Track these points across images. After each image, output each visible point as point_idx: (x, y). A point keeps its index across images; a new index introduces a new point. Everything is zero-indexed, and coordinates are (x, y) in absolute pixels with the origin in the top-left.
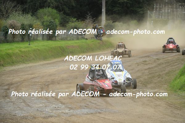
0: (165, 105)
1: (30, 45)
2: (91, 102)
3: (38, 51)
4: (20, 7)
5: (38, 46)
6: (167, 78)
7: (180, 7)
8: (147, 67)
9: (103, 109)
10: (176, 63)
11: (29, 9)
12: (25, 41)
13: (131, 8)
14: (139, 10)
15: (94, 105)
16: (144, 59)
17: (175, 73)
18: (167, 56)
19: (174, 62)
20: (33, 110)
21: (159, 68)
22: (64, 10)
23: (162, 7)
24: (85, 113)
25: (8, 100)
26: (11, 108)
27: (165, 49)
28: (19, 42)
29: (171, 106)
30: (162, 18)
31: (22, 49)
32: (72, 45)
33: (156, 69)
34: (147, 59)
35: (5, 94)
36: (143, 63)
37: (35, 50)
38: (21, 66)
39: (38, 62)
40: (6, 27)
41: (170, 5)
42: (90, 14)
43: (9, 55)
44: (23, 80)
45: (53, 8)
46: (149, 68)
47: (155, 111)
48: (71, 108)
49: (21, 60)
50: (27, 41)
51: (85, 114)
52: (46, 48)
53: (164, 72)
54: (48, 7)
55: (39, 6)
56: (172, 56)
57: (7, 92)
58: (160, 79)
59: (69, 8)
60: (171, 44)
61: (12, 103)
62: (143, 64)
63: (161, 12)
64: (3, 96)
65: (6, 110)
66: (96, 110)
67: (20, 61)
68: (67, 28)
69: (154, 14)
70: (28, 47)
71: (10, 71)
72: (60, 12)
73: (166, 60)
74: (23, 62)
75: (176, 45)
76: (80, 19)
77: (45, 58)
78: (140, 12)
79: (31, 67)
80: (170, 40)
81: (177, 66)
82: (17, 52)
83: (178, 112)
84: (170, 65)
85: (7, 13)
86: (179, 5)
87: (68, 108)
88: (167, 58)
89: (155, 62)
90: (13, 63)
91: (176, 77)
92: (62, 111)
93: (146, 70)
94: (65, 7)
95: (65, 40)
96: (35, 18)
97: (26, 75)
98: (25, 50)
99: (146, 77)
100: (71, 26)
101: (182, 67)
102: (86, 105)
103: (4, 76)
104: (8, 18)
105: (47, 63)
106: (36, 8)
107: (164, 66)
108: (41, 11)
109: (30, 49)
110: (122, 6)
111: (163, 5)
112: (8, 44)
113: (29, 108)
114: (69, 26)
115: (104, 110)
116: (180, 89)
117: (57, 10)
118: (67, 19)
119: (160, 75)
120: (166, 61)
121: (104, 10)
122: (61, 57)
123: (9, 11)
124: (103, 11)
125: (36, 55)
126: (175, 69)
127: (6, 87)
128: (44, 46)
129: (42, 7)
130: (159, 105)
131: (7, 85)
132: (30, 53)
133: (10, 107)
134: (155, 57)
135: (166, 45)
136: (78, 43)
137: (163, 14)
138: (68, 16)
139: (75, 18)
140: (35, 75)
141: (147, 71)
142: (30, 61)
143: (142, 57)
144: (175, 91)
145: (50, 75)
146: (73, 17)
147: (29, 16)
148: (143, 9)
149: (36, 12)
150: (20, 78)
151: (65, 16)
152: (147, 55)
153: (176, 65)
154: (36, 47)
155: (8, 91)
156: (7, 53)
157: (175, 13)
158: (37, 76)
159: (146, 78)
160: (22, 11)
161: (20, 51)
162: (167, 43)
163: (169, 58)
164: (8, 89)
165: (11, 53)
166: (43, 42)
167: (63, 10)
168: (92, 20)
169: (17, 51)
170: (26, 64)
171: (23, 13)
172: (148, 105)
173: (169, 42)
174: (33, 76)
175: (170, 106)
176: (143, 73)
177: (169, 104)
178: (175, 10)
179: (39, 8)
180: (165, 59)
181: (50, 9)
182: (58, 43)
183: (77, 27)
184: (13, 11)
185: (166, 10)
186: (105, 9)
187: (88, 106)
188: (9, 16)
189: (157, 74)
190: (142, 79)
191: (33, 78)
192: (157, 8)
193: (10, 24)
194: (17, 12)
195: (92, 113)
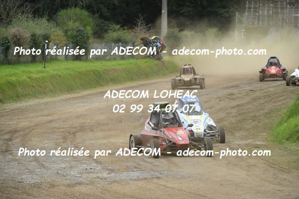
0: (263, 165)
1: (45, 67)
2: (144, 161)
3: (58, 77)
4: (28, 7)
5: (58, 70)
6: (266, 121)
7: (288, 6)
8: (235, 103)
9: (163, 172)
10: (282, 96)
11: (44, 10)
12: (36, 62)
13: (209, 9)
14: (222, 11)
15: (148, 165)
16: (230, 91)
17: (279, 113)
18: (266, 86)
19: (278, 95)
20: (50, 172)
21: (253, 105)
22: (101, 12)
23: (259, 6)
24: (135, 178)
25: (10, 157)
26: (14, 170)
27: (264, 76)
28: (27, 63)
29: (274, 166)
30: (258, 24)
31: (32, 74)
32: (113, 67)
33: (248, 106)
34: (235, 91)
35: (4, 148)
36: (228, 96)
37: (53, 76)
38: (32, 102)
39: (59, 96)
40: (7, 39)
41: (272, 3)
42: (142, 18)
43: (11, 85)
44: (33, 124)
45: (82, 8)
46: (238, 105)
47: (247, 175)
48: (112, 171)
49: (31, 93)
50: (41, 62)
51: (135, 180)
52: (72, 72)
53: (262, 112)
54: (75, 7)
55: (59, 5)
56: (276, 86)
57: (8, 144)
58: (256, 123)
59: (108, 8)
60: (273, 67)
61: (17, 163)
62: (228, 98)
63: (257, 14)
64: (2, 151)
65: (6, 173)
66: (152, 173)
67: (29, 95)
68: (106, 40)
69: (245, 18)
70: (42, 72)
71: (13, 110)
72: (94, 15)
73: (265, 92)
74: (34, 95)
75: (282, 68)
76: (125, 26)
77: (70, 89)
78: (223, 14)
79: (46, 104)
80: (272, 60)
81: (284, 101)
82: (25, 80)
83: (285, 176)
84: (272, 100)
85: (8, 17)
86: (286, 3)
87: (107, 170)
88: (267, 88)
89: (247, 95)
90: (18, 97)
91: (282, 120)
92: (98, 175)
93: (233, 108)
94: (101, 6)
95: (101, 60)
96: (54, 24)
97: (38, 116)
98: (38, 76)
99: (233, 120)
100: (111, 37)
101: (291, 102)
102: (136, 166)
103: (3, 118)
104: (10, 24)
105: (73, 98)
106: (55, 7)
107: (263, 102)
108: (63, 13)
109: (44, 75)
110: (193, 5)
111: (260, 3)
112: (10, 66)
113: (44, 169)
114: (108, 36)
115: (166, 173)
116: (287, 140)
117: (89, 12)
118: (105, 26)
119: (255, 116)
120: (265, 94)
121: (164, 11)
122: (95, 87)
123: (11, 13)
124: (164, 13)
125: (56, 85)
126: (279, 107)
127: (7, 137)
128: (68, 69)
129: (65, 6)
130: (255, 166)
131: (8, 133)
132: (46, 82)
133: (13, 168)
134: (248, 88)
135: (265, 68)
136: (124, 64)
137: (261, 17)
138: (107, 22)
139: (117, 24)
140: (54, 117)
141: (235, 110)
142: (45, 93)
143: (227, 87)
144: (281, 143)
145: (78, 117)
146: (114, 23)
147: (44, 20)
148: (227, 9)
149: (54, 14)
150: (29, 121)
151: (102, 20)
152: (235, 83)
153: (282, 100)
154: (54, 70)
155: (10, 143)
156: (8, 82)
157: (280, 16)
158: (56, 118)
159: (233, 122)
160: (33, 13)
161: (29, 78)
162: (267, 66)
163: (271, 89)
164: (10, 140)
165: (14, 82)
166: (66, 64)
167: (98, 12)
168: (145, 27)
169: (24, 77)
170: (38, 98)
171: (34, 17)
172: (237, 164)
173: (270, 64)
174: (50, 118)
175: (271, 167)
176: (228, 113)
177: (270, 163)
178: (279, 11)
179: (60, 9)
180: (263, 90)
181: (78, 10)
182: (91, 64)
183: (122, 39)
184: (18, 14)
185: (266, 11)
186: (166, 9)
187: (140, 166)
188: (11, 21)
189: (251, 115)
190: (226, 124)
191: (50, 122)
192: (250, 8)
193: (12, 33)
194: (25, 15)
195: (145, 179)
